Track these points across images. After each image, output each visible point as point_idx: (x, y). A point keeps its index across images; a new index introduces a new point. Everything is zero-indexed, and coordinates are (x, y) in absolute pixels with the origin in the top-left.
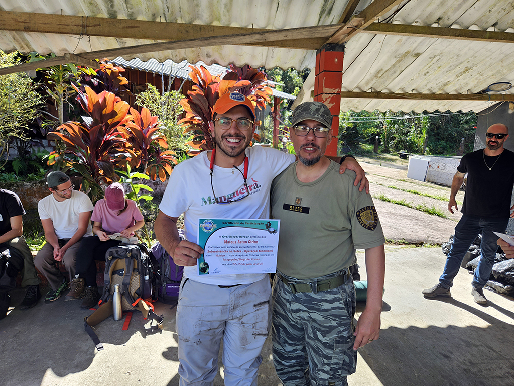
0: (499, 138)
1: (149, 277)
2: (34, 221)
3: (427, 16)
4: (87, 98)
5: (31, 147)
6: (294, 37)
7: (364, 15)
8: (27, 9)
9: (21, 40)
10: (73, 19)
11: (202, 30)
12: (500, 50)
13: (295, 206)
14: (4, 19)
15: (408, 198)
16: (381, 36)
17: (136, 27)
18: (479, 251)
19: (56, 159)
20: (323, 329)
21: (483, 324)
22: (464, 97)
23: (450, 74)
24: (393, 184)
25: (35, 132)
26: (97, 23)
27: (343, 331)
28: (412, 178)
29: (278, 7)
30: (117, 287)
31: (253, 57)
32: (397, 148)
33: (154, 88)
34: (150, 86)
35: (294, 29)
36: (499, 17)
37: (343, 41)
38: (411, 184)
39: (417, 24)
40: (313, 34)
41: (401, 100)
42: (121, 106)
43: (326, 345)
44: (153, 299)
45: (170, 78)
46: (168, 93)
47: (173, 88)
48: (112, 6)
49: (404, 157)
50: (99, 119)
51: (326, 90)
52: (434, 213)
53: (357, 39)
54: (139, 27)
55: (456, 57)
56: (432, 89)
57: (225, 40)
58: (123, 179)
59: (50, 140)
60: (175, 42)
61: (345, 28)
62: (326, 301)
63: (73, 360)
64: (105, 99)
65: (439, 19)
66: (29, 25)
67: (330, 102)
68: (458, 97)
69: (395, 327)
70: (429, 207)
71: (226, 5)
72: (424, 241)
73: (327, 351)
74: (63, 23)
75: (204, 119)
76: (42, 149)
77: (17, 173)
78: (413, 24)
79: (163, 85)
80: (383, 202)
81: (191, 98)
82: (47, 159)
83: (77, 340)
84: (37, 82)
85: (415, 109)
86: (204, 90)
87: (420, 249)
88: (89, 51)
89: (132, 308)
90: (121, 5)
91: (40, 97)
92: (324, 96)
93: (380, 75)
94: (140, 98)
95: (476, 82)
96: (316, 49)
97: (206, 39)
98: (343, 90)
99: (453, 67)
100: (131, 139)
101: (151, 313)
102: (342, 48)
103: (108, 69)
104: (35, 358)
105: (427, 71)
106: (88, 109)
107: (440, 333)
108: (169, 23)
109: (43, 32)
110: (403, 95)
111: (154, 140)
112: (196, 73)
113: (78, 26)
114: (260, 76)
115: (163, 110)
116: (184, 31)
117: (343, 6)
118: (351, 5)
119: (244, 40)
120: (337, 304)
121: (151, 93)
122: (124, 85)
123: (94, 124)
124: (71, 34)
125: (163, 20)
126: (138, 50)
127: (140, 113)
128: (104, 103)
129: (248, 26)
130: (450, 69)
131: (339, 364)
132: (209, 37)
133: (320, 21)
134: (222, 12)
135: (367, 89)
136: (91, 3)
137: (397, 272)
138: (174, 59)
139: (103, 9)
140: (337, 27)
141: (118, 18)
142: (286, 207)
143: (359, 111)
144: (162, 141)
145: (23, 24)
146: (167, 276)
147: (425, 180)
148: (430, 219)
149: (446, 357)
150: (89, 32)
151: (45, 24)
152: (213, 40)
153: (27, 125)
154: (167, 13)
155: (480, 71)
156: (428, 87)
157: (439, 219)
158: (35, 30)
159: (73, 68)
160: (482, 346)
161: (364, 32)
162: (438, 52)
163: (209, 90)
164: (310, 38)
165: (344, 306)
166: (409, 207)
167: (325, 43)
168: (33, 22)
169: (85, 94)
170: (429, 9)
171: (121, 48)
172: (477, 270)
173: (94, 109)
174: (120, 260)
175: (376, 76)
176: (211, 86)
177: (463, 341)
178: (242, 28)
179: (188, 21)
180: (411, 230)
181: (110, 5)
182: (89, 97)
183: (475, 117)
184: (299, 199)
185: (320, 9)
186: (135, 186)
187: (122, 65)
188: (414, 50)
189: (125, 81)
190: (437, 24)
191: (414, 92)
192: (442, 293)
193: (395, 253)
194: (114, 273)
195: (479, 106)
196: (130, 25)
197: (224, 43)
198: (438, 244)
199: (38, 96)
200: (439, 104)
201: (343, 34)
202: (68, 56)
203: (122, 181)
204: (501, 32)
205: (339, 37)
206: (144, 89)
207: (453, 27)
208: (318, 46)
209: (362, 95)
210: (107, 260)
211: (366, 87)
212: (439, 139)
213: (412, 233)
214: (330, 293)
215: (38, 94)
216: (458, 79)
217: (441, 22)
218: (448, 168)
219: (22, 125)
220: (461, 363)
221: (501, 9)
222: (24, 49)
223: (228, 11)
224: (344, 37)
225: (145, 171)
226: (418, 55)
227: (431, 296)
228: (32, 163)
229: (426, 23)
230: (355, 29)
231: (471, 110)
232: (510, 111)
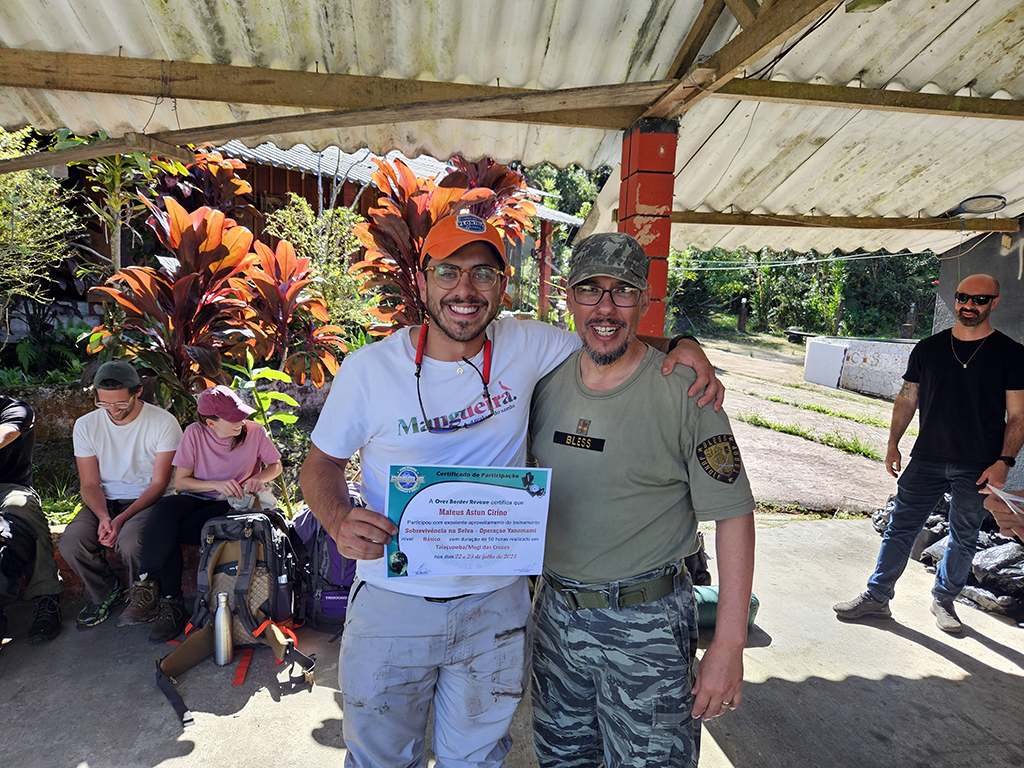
0: (981, 303)
1: (288, 577)
2: (57, 465)
3: (839, 68)
4: (168, 221)
5: (54, 315)
6: (580, 106)
7: (716, 63)
8: (52, 44)
9: (38, 107)
10: (144, 66)
11: (399, 90)
12: (982, 133)
13: (577, 437)
14: (6, 64)
15: (805, 422)
16: (749, 105)
17: (269, 82)
18: (945, 527)
19: (104, 341)
20: (630, 682)
21: (954, 672)
22: (914, 223)
23: (885, 179)
24: (775, 393)
25: (63, 287)
26: (189, 74)
27: (671, 687)
28: (814, 381)
29: (547, 47)
30: (222, 599)
31: (499, 142)
32: (783, 322)
33: (303, 201)
34: (295, 197)
35: (579, 89)
36: (979, 69)
37: (675, 113)
38: (811, 393)
39: (820, 82)
40: (617, 99)
41: (789, 230)
42: (235, 235)
43: (636, 715)
44: (295, 623)
45: (335, 181)
46: (330, 212)
47: (340, 202)
48: (222, 41)
49: (798, 340)
50: (192, 263)
51: (642, 208)
52: (857, 451)
53: (702, 109)
54: (273, 82)
55: (895, 147)
56: (850, 209)
57: (443, 110)
58: (237, 381)
59: (94, 303)
60: (345, 112)
61: (680, 88)
62: (637, 626)
63: (132, 746)
64: (204, 223)
65: (863, 72)
66: (55, 76)
67: (651, 231)
68: (902, 223)
69: (779, 679)
70: (848, 440)
71: (446, 41)
72: (836, 506)
73: (639, 727)
74: (122, 74)
75: (402, 263)
76: (76, 320)
77: (26, 369)
78: (811, 82)
79: (321, 196)
80: (756, 428)
81: (376, 222)
82: (87, 341)
83: (140, 706)
84: (68, 188)
85: (818, 245)
86: (401, 207)
87: (829, 523)
88: (174, 128)
89: (253, 641)
90: (238, 39)
91: (75, 217)
92: (638, 221)
93: (747, 180)
94: (274, 220)
95: (937, 194)
96: (622, 129)
97: (407, 107)
98: (675, 209)
99: (890, 166)
100: (255, 304)
101: (292, 650)
102: (674, 126)
103: (212, 163)
104: (56, 742)
105: (839, 173)
106: (171, 242)
107: (870, 691)
108: (333, 75)
109: (83, 90)
110: (794, 218)
111: (301, 304)
112: (386, 172)
113: (154, 78)
114: (511, 179)
115: (320, 245)
116: (363, 92)
117: (675, 46)
118: (690, 44)
119: (481, 110)
120: (658, 633)
121: (296, 210)
122: (242, 195)
123: (183, 271)
124: (139, 94)
125: (322, 70)
126: (272, 126)
127: (274, 251)
128: (203, 233)
129: (489, 82)
130: (884, 169)
131: (663, 753)
132: (413, 104)
133: (631, 74)
134: (437, 55)
135: (722, 207)
136: (179, 35)
137: (783, 568)
138: (344, 146)
139: (203, 47)
140: (662, 86)
141: (233, 64)
142: (560, 438)
143: (709, 249)
144: (319, 307)
145: (44, 74)
146: (325, 577)
147: (838, 385)
148: (849, 462)
149: (881, 738)
150: (174, 92)
151: (88, 74)
152: (419, 110)
153: (47, 273)
154: (329, 55)
155: (944, 174)
156: (844, 203)
157: (867, 462)
158: (67, 85)
159: (143, 161)
160: (952, 716)
161: (715, 96)
162: (861, 136)
163: (412, 206)
164: (610, 108)
165: (672, 637)
166: (807, 438)
167: (641, 118)
168: (63, 70)
169: (165, 213)
170: (843, 54)
171: (239, 124)
172: (942, 564)
173: (182, 242)
174: (229, 544)
175: (740, 182)
176: (415, 199)
177: (915, 706)
178: (476, 86)
179: (370, 72)
180: (811, 485)
181: (216, 40)
182: (173, 218)
183: (934, 263)
184: (585, 424)
185: (631, 50)
186: (261, 395)
187: (240, 157)
188: (813, 133)
189: (245, 187)
190: (858, 82)
191: (816, 214)
192: (872, 610)
193: (780, 531)
194: (217, 570)
195: (943, 241)
196: (257, 79)
197: (441, 116)
198: (864, 513)
199: (71, 216)
200: (864, 237)
201: (675, 100)
202: (132, 138)
203: (236, 386)
204: (984, 99)
205: (666, 106)
206: (284, 203)
207: (890, 87)
208: (627, 123)
209: (713, 218)
210: (203, 544)
211: (720, 203)
212: (865, 305)
213: (814, 491)
214: (645, 610)
215: (71, 213)
216: (901, 188)
217: (865, 77)
218: (885, 362)
219: (39, 272)
220: (912, 752)
221: (982, 53)
222: (45, 122)
223: (450, 52)
224: (678, 106)
225: (282, 366)
226: (821, 142)
227: (852, 616)
228: (57, 349)
229: (836, 80)
230: (698, 90)
231: (928, 250)
232: (1004, 252)
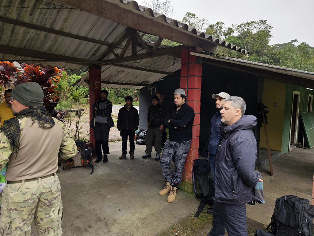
29: (76, 51)
51: (96, 82)
55: (134, 74)
67: (98, 86)
95: (139, 80)
96: (89, 66)
102: (101, 68)
105: (125, 76)
108: (27, 49)
110: (117, 83)
129: (62, 54)
133: (91, 58)
138: (19, 62)
154: (27, 46)
155: (140, 77)
156: (125, 81)
162: (129, 72)
167: (93, 65)
175: (110, 77)
179: (36, 50)
188: (122, 71)
191: (121, 82)
196: (8, 49)
204: (146, 69)
205: (100, 65)
216: (134, 79)
217: (131, 64)
221: (146, 63)
229: (127, 64)
230: (107, 64)
232: (149, 90)
